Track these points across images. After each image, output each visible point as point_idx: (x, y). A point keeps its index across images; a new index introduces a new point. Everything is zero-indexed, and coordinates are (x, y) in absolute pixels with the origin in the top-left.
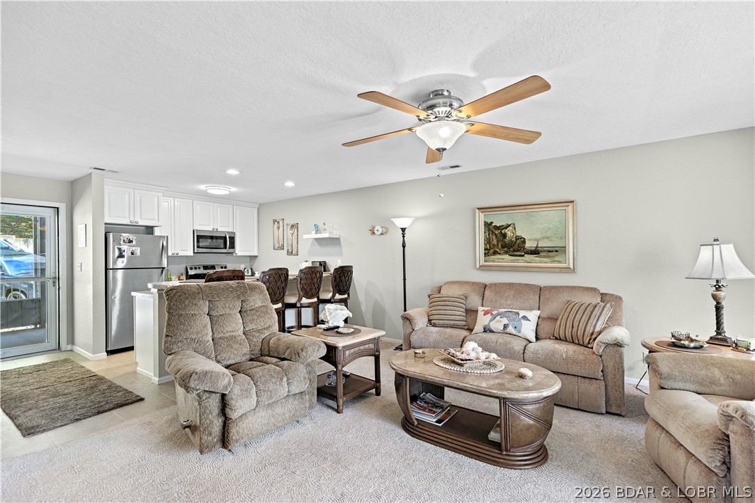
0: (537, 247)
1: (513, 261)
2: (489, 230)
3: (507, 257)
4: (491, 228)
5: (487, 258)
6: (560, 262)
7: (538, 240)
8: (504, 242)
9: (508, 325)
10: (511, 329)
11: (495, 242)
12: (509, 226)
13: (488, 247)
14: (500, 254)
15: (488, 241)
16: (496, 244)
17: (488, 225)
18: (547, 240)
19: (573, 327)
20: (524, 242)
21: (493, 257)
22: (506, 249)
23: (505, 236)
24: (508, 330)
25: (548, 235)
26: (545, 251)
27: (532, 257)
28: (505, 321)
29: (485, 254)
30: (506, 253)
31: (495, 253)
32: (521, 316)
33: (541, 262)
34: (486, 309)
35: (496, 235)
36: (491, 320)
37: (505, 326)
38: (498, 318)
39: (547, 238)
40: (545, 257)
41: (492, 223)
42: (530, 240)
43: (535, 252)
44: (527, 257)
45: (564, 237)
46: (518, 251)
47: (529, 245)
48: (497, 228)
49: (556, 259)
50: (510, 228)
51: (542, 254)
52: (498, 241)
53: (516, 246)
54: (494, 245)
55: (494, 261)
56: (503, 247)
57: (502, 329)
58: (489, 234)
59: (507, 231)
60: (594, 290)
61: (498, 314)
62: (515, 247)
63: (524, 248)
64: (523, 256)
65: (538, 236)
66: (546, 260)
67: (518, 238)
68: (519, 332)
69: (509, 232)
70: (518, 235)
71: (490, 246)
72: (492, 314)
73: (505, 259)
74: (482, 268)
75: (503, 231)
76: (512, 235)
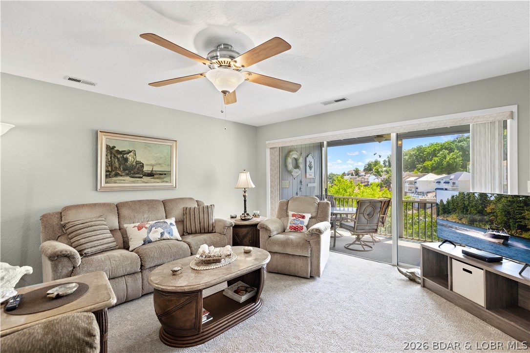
0: (152, 171)
1: (133, 182)
2: (111, 153)
3: (128, 178)
4: (114, 151)
5: (109, 179)
6: (167, 182)
7: (153, 166)
8: (126, 165)
9: (163, 232)
10: (166, 236)
11: (117, 164)
12: (131, 152)
13: (110, 169)
14: (121, 176)
15: (110, 164)
16: (118, 166)
17: (110, 149)
18: (158, 166)
19: (200, 223)
20: (143, 166)
21: (114, 178)
22: (127, 171)
23: (126, 160)
24: (164, 237)
25: (160, 162)
26: (157, 174)
27: (148, 178)
28: (160, 230)
29: (106, 175)
30: (127, 175)
31: (117, 175)
32: (169, 223)
33: (155, 183)
34: (137, 224)
35: (118, 159)
36: (148, 233)
37: (162, 234)
38: (153, 229)
39: (159, 164)
40: (157, 178)
41: (115, 147)
42: (147, 165)
43: (151, 175)
44: (145, 179)
45: (170, 165)
46: (137, 173)
47: (146, 169)
48: (118, 152)
49: (165, 180)
50: (131, 154)
51: (155, 176)
52: (120, 165)
53: (136, 170)
54: (116, 168)
55: (115, 183)
56: (124, 170)
57: (160, 237)
58: (111, 158)
59: (128, 156)
60: (191, 199)
61: (152, 227)
63: (142, 171)
64: (141, 177)
65: (153, 162)
66: (158, 180)
67: (138, 163)
68: (172, 235)
69: (130, 157)
70: (138, 160)
71: (112, 169)
72: (146, 228)
73: (126, 181)
74: (105, 190)
75: (125, 156)
76: (133, 159)
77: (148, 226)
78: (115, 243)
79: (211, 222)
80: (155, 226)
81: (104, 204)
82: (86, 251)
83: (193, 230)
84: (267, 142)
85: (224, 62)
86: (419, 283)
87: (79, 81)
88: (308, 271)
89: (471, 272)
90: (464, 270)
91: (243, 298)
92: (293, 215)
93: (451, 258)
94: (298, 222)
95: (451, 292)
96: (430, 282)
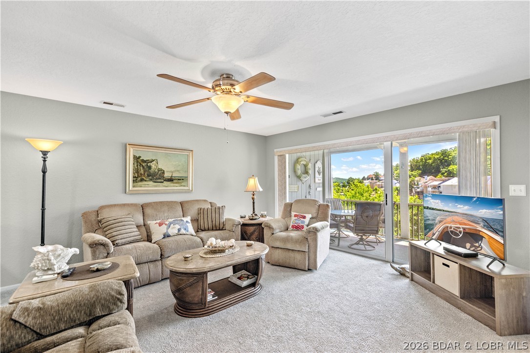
0: (172, 176)
1: (156, 186)
2: (137, 162)
3: (151, 183)
4: (139, 161)
5: (135, 184)
6: (184, 186)
7: (172, 172)
8: (150, 172)
9: (180, 228)
10: (183, 231)
11: (142, 171)
12: (154, 161)
13: (136, 175)
14: (146, 181)
15: (136, 171)
16: (143, 173)
17: (137, 159)
18: (177, 172)
19: (212, 222)
20: (164, 173)
21: (140, 183)
22: (151, 177)
23: (150, 167)
24: (181, 233)
25: (178, 169)
26: (176, 179)
27: (169, 183)
28: (178, 227)
29: (134, 181)
30: (151, 180)
31: (142, 180)
32: (185, 221)
33: (174, 186)
34: (158, 221)
35: (143, 167)
36: (168, 229)
37: (179, 230)
38: (172, 225)
39: (178, 171)
40: (176, 183)
41: (140, 157)
42: (167, 172)
43: (171, 180)
44: (166, 183)
45: (187, 171)
46: (160, 179)
47: (167, 175)
48: (143, 161)
49: (183, 184)
50: (154, 162)
51: (174, 181)
52: (145, 172)
53: (158, 175)
54: (141, 174)
55: (141, 187)
56: (148, 176)
57: (177, 232)
58: (137, 166)
59: (151, 164)
60: (205, 201)
61: (170, 223)
62: (158, 177)
63: (163, 177)
64: (163, 182)
65: (173, 169)
66: (177, 185)
67: (159, 170)
68: (188, 231)
69: (153, 165)
70: (159, 167)
71: (138, 175)
72: (166, 224)
73: (150, 186)
74: (132, 193)
75: (149, 164)
76: (155, 167)
77: (167, 223)
78: (140, 236)
79: (222, 221)
80: (174, 223)
81: (132, 204)
82: (117, 242)
83: (206, 227)
84: (275, 150)
85: (226, 89)
86: (408, 277)
87: (112, 104)
88: (306, 264)
89: (448, 266)
90: (444, 264)
91: (245, 283)
92: (295, 216)
93: (433, 254)
94: (300, 222)
95: (433, 284)
96: (417, 276)
